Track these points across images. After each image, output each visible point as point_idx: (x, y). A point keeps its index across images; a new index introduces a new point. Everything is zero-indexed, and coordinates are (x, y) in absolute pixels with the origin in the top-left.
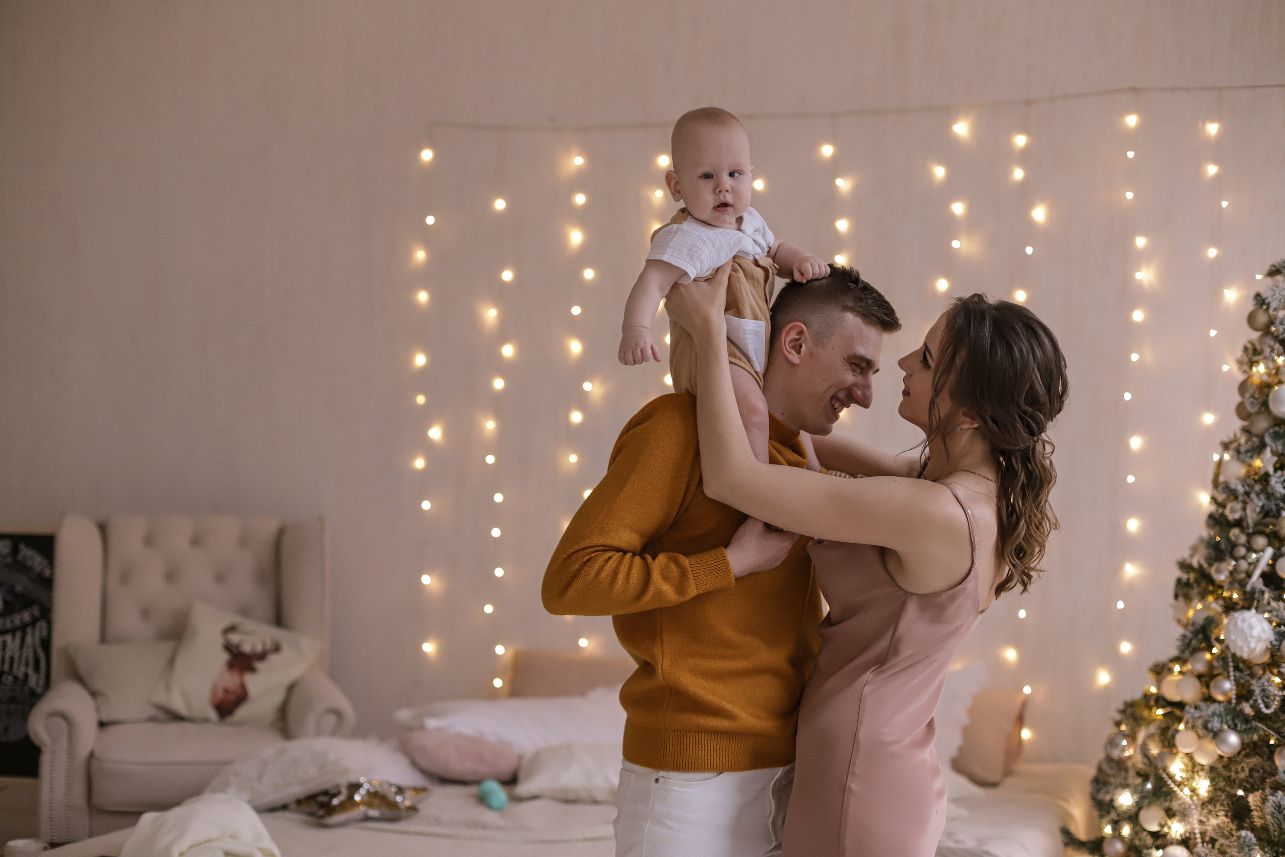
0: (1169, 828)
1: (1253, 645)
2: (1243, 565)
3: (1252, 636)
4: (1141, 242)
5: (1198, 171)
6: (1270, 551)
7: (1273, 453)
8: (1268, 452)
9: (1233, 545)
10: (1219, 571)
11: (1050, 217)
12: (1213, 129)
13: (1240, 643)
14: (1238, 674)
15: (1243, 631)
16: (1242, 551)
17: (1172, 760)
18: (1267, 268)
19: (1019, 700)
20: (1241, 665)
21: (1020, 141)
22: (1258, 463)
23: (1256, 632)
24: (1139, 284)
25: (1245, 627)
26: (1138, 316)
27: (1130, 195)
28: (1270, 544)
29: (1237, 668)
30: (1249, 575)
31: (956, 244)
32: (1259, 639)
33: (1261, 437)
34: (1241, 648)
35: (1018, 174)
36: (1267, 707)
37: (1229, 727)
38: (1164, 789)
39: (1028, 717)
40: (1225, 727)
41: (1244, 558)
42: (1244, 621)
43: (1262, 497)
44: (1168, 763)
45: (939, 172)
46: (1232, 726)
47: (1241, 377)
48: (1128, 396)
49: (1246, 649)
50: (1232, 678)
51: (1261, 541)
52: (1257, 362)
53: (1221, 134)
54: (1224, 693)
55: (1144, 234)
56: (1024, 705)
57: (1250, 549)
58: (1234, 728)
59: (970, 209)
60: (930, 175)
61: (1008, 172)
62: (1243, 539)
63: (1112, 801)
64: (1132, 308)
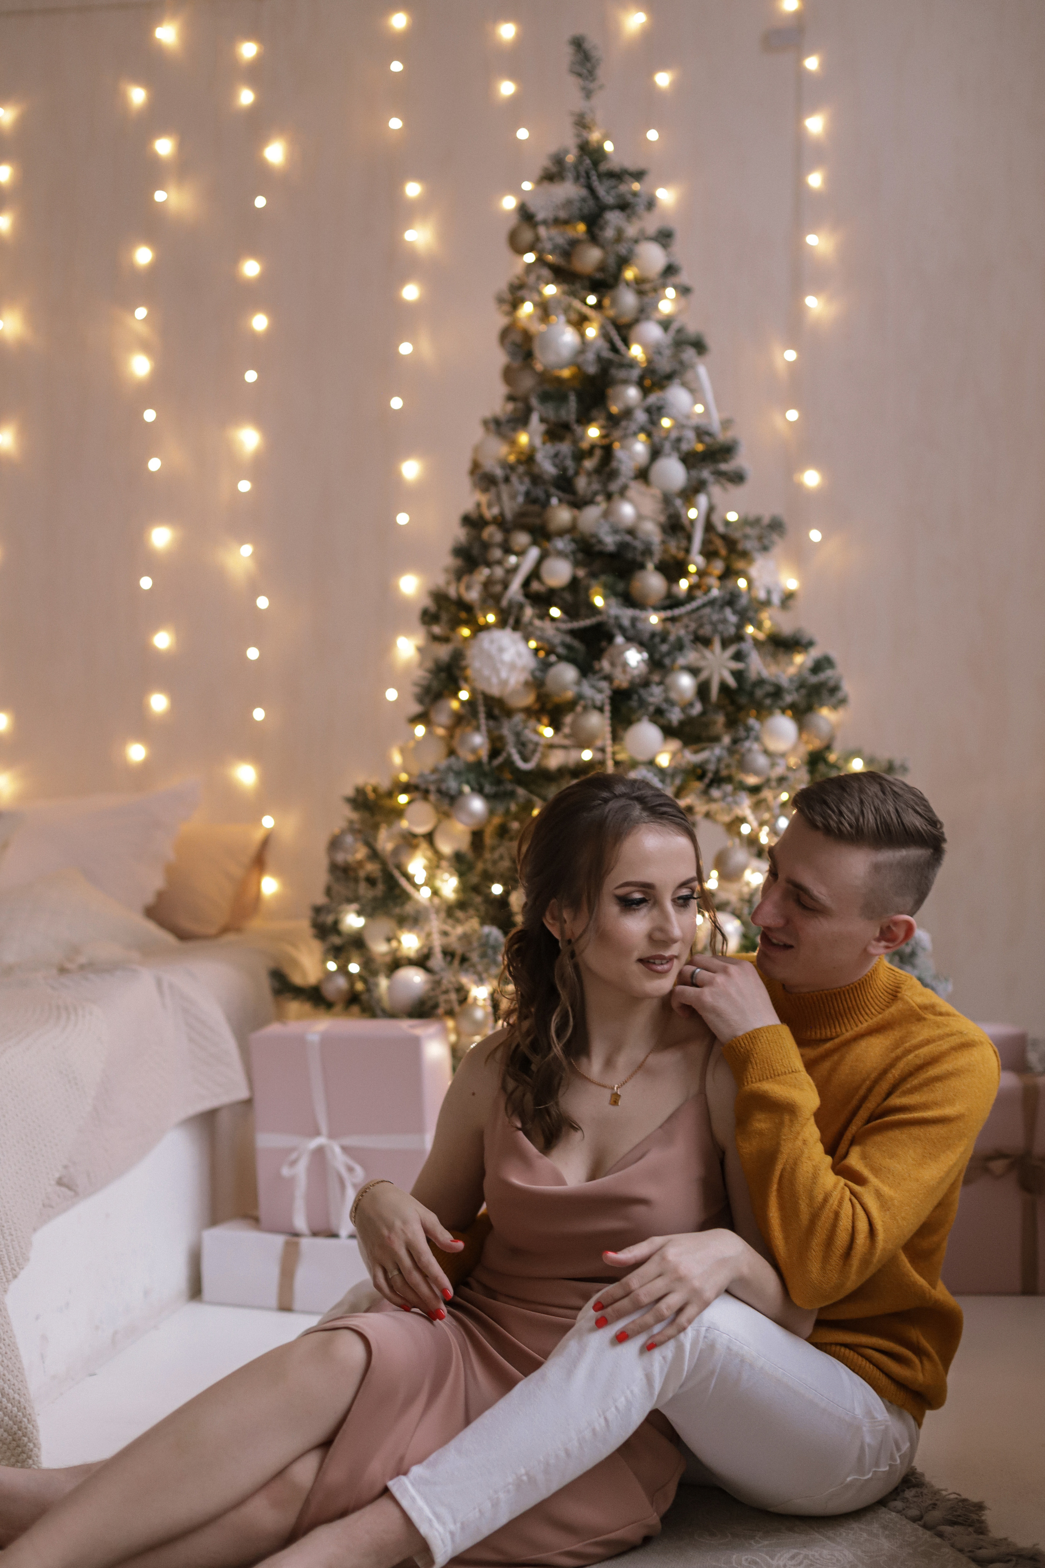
0: (399, 942)
1: (504, 674)
2: (499, 572)
3: (502, 662)
4: (413, 189)
5: (489, 89)
6: (534, 553)
7: (542, 420)
8: (535, 418)
9: (486, 546)
10: (468, 587)
11: (291, 157)
12: (507, 31)
13: (486, 672)
14: (491, 723)
15: (490, 657)
16: (497, 553)
17: (411, 856)
18: (537, 172)
19: (258, 836)
20: (496, 712)
21: (249, 50)
22: (523, 439)
23: (507, 657)
24: (410, 246)
25: (493, 650)
26: (411, 292)
27: (395, 124)
28: (535, 543)
29: (490, 716)
30: (506, 585)
31: (160, 196)
32: (512, 667)
33: (525, 400)
34: (488, 680)
35: (246, 97)
36: (525, 759)
37: (473, 789)
38: (397, 892)
39: (271, 858)
40: (466, 789)
41: (500, 563)
42: (492, 642)
43: (527, 480)
44: (403, 859)
45: (138, 96)
46: (477, 787)
47: (502, 321)
48: (396, 403)
49: (494, 680)
50: (483, 728)
51: (522, 539)
52: (522, 301)
53: (520, 39)
54: (474, 751)
55: (418, 177)
56: (266, 842)
57: (508, 550)
58: (479, 790)
59: (181, 147)
60: (124, 99)
61: (231, 95)
62: (498, 537)
63: (336, 923)
64: (403, 281)
